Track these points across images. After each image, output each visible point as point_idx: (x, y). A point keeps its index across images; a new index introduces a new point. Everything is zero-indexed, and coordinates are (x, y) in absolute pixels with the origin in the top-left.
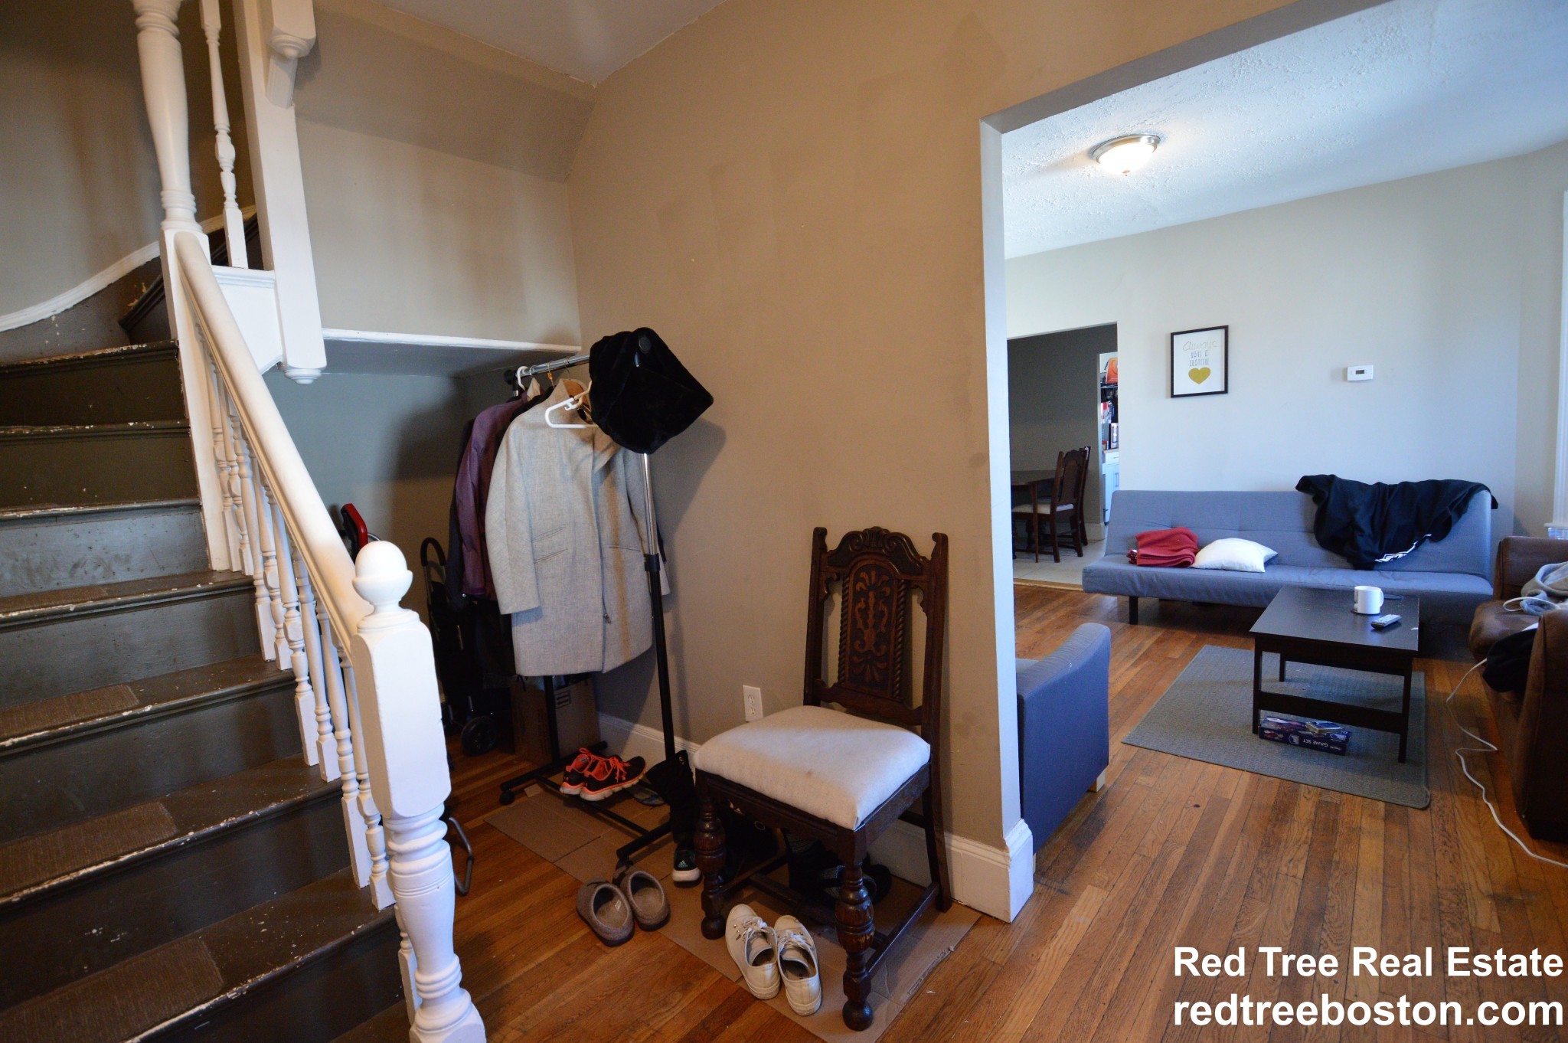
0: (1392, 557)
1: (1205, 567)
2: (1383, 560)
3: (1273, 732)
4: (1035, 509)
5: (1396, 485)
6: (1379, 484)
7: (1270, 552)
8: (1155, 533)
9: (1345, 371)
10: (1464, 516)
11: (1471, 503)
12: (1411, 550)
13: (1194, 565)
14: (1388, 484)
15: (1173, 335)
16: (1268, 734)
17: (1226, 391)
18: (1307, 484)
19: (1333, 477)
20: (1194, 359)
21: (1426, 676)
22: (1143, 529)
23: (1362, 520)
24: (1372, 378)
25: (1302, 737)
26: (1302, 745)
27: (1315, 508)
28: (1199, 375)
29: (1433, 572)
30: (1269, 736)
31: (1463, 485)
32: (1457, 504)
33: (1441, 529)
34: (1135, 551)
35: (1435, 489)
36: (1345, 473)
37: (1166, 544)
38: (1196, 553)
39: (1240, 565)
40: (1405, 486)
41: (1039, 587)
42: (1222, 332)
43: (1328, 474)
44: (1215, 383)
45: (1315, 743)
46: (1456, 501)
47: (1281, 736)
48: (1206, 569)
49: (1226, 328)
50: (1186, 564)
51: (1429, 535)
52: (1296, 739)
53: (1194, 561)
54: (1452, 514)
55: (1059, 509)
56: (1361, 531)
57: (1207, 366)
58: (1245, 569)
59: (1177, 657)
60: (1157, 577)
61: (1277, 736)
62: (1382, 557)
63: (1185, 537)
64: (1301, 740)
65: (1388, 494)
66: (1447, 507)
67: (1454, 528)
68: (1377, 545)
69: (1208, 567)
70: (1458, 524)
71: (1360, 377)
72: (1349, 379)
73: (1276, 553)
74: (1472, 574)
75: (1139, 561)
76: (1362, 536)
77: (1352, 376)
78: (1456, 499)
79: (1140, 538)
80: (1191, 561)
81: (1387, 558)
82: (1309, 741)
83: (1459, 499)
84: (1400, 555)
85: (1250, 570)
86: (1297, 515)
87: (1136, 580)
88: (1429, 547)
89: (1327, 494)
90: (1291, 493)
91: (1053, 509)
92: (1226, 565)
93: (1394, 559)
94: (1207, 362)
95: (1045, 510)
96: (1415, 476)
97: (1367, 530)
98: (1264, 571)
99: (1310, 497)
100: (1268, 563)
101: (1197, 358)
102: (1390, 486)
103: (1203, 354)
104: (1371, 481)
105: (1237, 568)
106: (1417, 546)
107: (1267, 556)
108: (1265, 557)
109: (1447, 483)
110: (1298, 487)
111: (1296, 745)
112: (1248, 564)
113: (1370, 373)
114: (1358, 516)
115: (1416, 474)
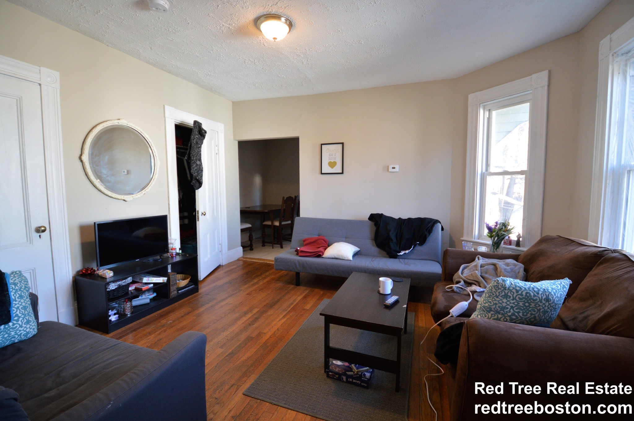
0: (404, 253)
1: (328, 257)
2: (400, 254)
3: (333, 374)
4: (272, 223)
5: (406, 219)
6: (400, 218)
7: (356, 249)
8: (311, 239)
9: (388, 167)
10: (431, 234)
11: (434, 229)
12: (411, 249)
13: (324, 256)
14: (403, 219)
15: (322, 145)
16: (331, 375)
17: (342, 173)
18: (374, 218)
19: (382, 214)
20: (330, 157)
21: (415, 314)
22: (305, 237)
23: (393, 235)
24: (398, 171)
25: (348, 377)
26: (348, 382)
27: (375, 228)
28: (332, 165)
29: (419, 259)
30: (331, 376)
31: (431, 220)
32: (429, 229)
33: (423, 240)
34: (299, 249)
35: (421, 221)
36: (387, 213)
37: (314, 244)
38: (325, 249)
39: (342, 256)
40: (409, 219)
41: (266, 263)
42: (341, 145)
43: (380, 213)
44: (338, 169)
45: (354, 381)
46: (428, 228)
47: (337, 376)
48: (328, 258)
49: (343, 144)
50: (319, 256)
51: (418, 243)
52: (344, 378)
53: (323, 255)
54: (426, 233)
55: (283, 223)
56: (392, 240)
57: (335, 161)
58: (344, 259)
59: (308, 309)
60: (306, 262)
61: (335, 376)
62: (400, 253)
63: (323, 241)
64: (347, 379)
65: (403, 223)
66: (425, 230)
67: (428, 239)
68: (398, 246)
69: (329, 257)
70: (429, 238)
71: (394, 170)
72: (390, 171)
73: (359, 249)
74: (434, 261)
75: (300, 254)
76: (392, 243)
77: (391, 170)
78: (428, 226)
79: (304, 241)
80: (322, 255)
81: (402, 253)
82: (351, 380)
83: (429, 227)
84: (407, 252)
85: (346, 259)
86: (368, 232)
87: (297, 264)
88: (418, 248)
89: (379, 222)
90: (366, 221)
91: (280, 223)
92: (336, 257)
93: (405, 253)
94: (335, 159)
95: (277, 224)
96: (414, 216)
97: (395, 240)
98: (351, 259)
99: (373, 223)
100: (356, 255)
101: (332, 157)
102: (404, 219)
103: (334, 155)
104: (396, 217)
105: (341, 258)
106: (414, 247)
107: (355, 251)
108: (354, 252)
109: (425, 219)
110: (369, 219)
111: (345, 382)
112: (345, 256)
113: (397, 169)
114: (391, 233)
115: (414, 215)
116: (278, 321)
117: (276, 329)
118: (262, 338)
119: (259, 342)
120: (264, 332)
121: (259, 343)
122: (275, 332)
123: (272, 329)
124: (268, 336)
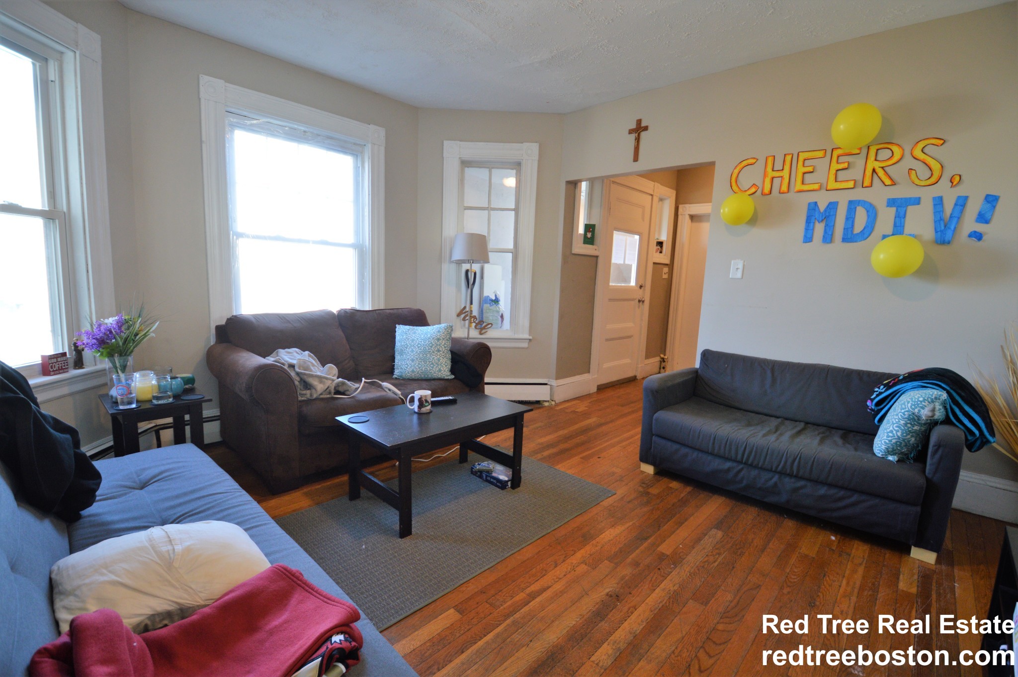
116: (548, 588)
117: (558, 568)
118: (591, 555)
119: (597, 548)
120: (586, 567)
121: (596, 546)
122: (564, 561)
123: (569, 569)
124: (579, 555)
